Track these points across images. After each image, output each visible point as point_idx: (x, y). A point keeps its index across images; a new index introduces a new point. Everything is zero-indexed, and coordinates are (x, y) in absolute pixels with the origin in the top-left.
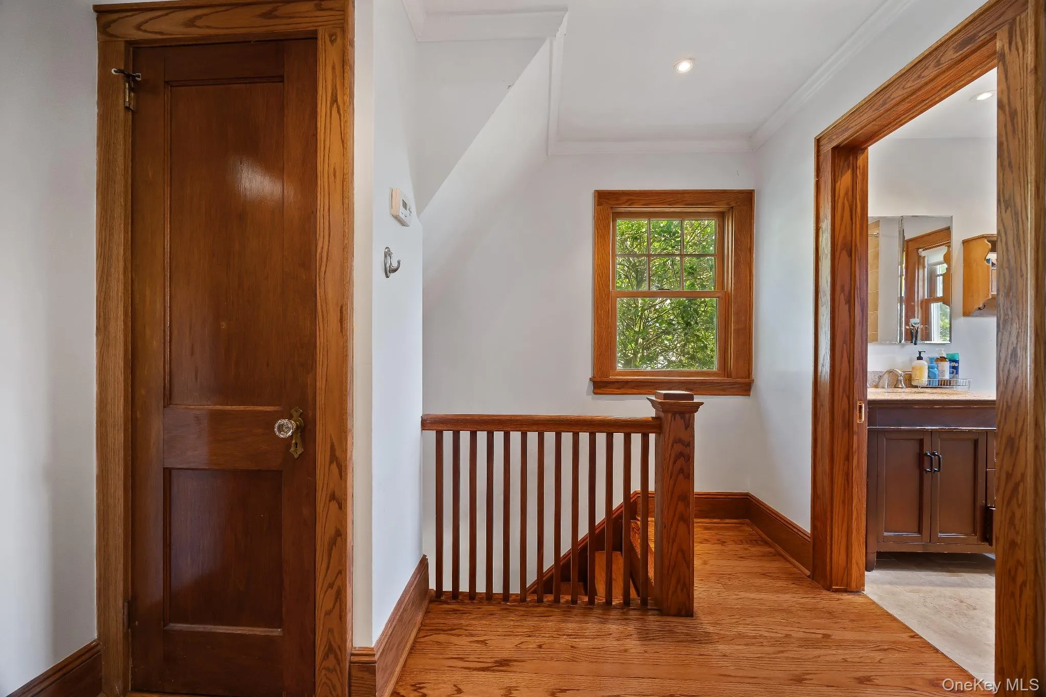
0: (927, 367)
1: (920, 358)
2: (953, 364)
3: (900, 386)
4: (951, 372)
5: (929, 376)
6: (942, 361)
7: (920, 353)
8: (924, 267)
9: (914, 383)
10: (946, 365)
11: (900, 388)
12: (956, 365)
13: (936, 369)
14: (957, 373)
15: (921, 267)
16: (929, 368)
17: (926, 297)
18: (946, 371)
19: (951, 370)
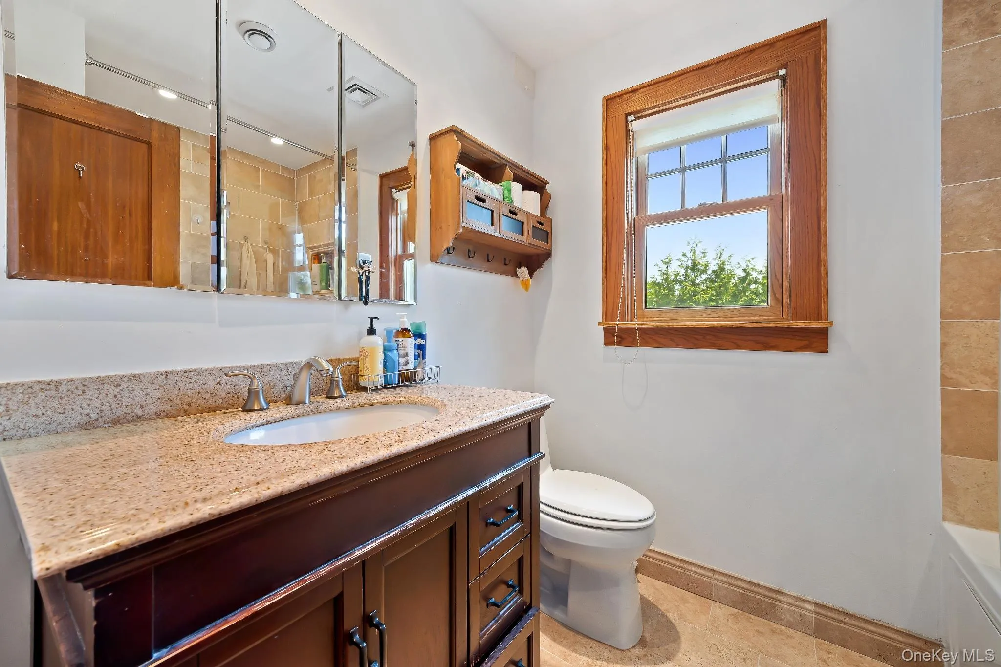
0: (382, 349)
1: (371, 331)
2: (420, 341)
3: (337, 394)
4: (417, 354)
5: (385, 366)
6: (404, 336)
7: (372, 320)
8: (397, 214)
9: (363, 382)
10: (409, 343)
11: (336, 397)
12: (423, 342)
13: (395, 352)
14: (424, 358)
15: (394, 213)
16: (385, 350)
17: (399, 253)
18: (409, 354)
19: (417, 351)
